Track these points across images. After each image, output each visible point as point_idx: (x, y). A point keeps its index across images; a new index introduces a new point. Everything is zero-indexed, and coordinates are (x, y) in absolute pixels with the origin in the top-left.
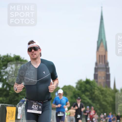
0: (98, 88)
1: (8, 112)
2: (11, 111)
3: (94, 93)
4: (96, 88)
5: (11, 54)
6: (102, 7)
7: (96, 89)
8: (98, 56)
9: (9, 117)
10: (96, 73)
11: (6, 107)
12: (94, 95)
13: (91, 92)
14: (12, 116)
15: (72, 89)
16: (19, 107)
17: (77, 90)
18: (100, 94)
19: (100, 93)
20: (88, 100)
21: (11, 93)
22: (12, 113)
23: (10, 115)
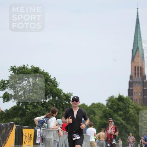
0: (133, 106)
1: (25, 135)
2: (28, 133)
3: (128, 112)
4: (130, 106)
5: (28, 65)
6: (138, 9)
7: (131, 108)
8: (133, 68)
9: (26, 141)
10: (131, 88)
11: (22, 129)
12: (128, 115)
13: (124, 111)
14: (29, 140)
15: (102, 108)
16: (37, 129)
17: (107, 108)
18: (135, 114)
19: (136, 112)
20: (122, 121)
21: (28, 111)
22: (29, 136)
23: (27, 139)
